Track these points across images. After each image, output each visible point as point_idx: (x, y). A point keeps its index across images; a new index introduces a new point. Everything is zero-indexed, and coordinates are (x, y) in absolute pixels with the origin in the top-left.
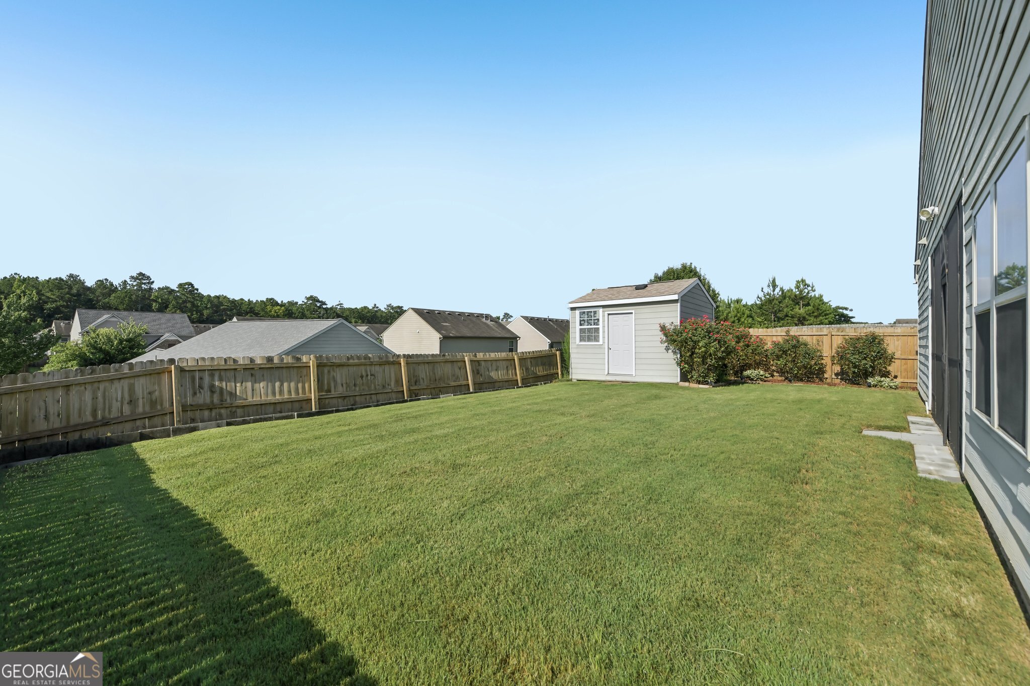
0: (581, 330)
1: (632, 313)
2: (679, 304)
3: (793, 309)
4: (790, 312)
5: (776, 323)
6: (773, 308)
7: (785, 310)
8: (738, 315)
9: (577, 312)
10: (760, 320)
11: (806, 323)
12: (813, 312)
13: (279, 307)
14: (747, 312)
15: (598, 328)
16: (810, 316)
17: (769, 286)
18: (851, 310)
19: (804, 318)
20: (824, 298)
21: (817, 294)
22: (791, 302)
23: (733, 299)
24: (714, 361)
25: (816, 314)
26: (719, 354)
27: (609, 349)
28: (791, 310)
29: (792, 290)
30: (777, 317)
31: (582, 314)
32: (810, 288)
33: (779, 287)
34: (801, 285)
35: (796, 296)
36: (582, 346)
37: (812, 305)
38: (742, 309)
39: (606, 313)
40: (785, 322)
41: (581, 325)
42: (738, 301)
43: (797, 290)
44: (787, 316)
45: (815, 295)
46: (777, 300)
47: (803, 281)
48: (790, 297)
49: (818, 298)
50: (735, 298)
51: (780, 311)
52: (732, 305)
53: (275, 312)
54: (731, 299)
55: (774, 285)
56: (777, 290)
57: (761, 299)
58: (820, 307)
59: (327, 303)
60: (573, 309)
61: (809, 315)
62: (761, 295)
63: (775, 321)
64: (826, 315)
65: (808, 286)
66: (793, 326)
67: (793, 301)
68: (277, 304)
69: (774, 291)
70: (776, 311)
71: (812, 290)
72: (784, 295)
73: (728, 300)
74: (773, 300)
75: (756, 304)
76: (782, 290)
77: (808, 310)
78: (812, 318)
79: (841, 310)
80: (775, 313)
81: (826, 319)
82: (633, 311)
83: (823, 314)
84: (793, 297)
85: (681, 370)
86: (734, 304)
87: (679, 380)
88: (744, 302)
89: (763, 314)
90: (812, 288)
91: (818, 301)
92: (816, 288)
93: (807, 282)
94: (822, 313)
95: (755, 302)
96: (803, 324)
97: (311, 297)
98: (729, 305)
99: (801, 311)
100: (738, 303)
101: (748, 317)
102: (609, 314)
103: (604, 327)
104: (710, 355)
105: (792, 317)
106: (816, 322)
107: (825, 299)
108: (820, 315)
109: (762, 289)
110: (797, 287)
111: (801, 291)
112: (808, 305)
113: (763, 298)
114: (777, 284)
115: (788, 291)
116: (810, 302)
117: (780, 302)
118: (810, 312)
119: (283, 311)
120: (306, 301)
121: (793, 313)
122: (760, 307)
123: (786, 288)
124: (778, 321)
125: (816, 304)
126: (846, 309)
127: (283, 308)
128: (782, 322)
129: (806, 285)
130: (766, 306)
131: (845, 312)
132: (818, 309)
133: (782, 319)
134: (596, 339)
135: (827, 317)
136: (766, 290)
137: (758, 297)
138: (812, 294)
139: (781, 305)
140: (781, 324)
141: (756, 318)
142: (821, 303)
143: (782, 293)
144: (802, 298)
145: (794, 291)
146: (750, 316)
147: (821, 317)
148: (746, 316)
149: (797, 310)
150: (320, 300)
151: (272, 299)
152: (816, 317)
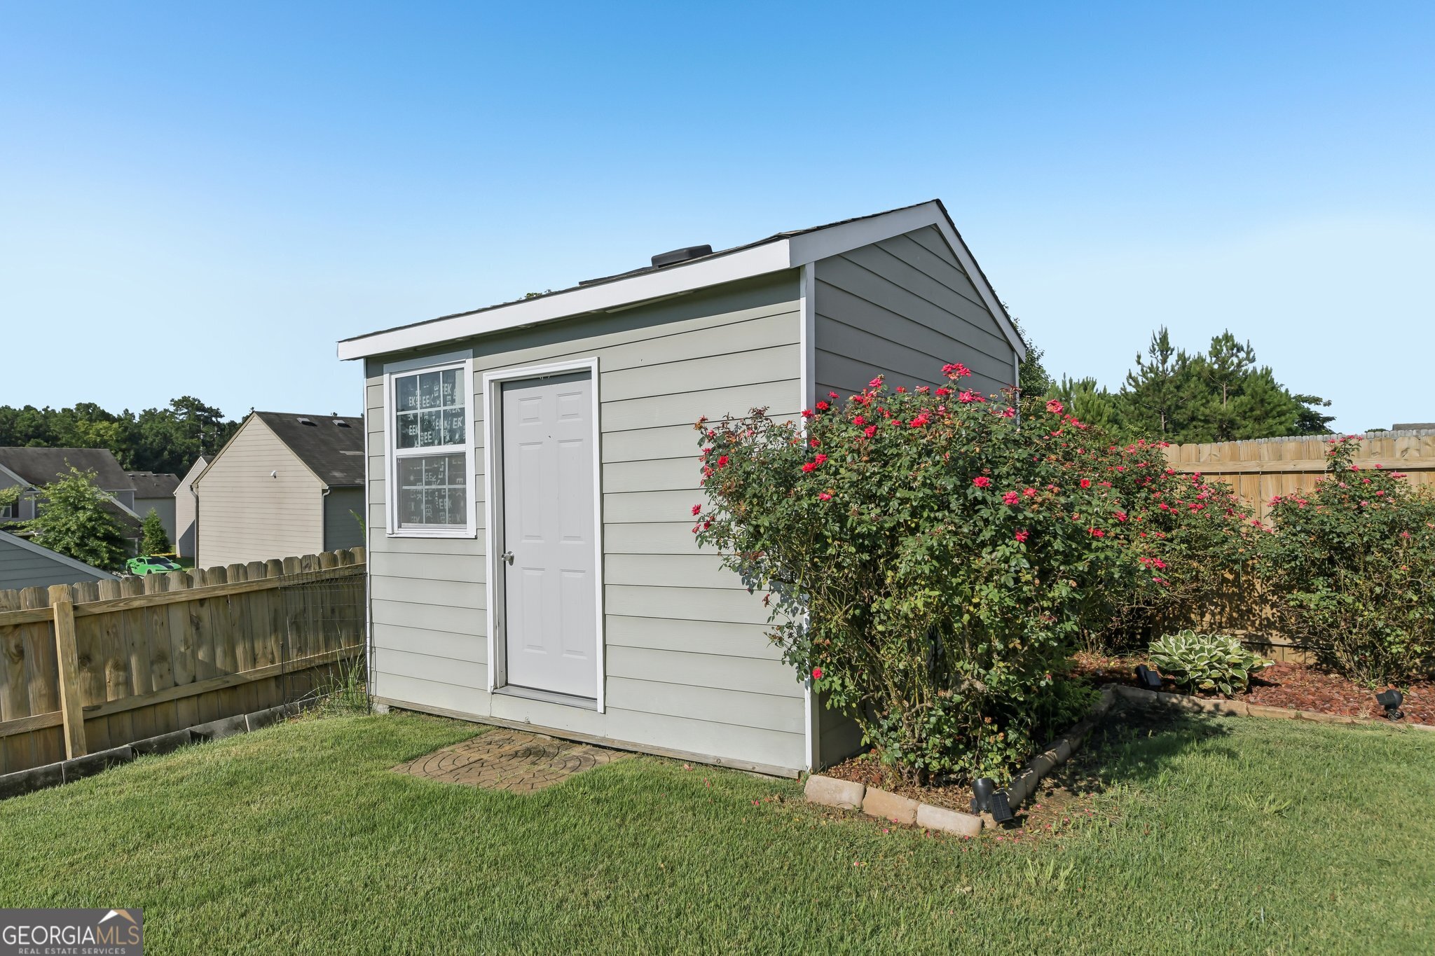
0: (403, 464)
1: (584, 374)
2: (803, 301)
3: (1208, 402)
4: (1202, 409)
5: (1171, 435)
6: (1164, 402)
7: (1191, 404)
8: (1088, 417)
9: (388, 381)
10: (1135, 429)
11: (1237, 433)
12: (1252, 410)
13: (106, 424)
14: (1108, 410)
15: (462, 455)
16: (1245, 418)
17: (1153, 351)
18: (1329, 404)
19: (1232, 423)
20: (1274, 375)
21: (1259, 366)
22: (1202, 387)
23: (1075, 381)
24: (999, 671)
25: (1258, 412)
26: (1038, 629)
27: (505, 560)
28: (1203, 405)
29: (1204, 360)
30: (1174, 422)
31: (404, 388)
32: (1242, 355)
33: (1175, 353)
34: (1224, 349)
35: (1212, 372)
36: (404, 546)
37: (1249, 391)
38: (1097, 403)
39: (487, 377)
40: (1191, 433)
41: (405, 440)
42: (1087, 386)
43: (1214, 359)
44: (1193, 419)
45: (1255, 371)
46: (1171, 382)
47: (1228, 338)
48: (1199, 376)
49: (1262, 376)
50: (1078, 377)
51: (1178, 407)
52: (1073, 395)
53: (98, 435)
54: (1071, 381)
55: (1163, 345)
56: (1172, 360)
57: (1135, 380)
58: (1267, 397)
59: (223, 412)
60: (374, 364)
61: (1244, 416)
62: (1136, 371)
63: (1167, 431)
64: (1281, 414)
65: (1240, 349)
66: (1208, 441)
67: (1207, 385)
68: (105, 416)
69: (1164, 361)
70: (1169, 407)
71: (1247, 358)
72: (1188, 369)
73: (1064, 383)
74: (1163, 382)
75: (1126, 394)
76: (1182, 357)
77: (1242, 404)
78: (1250, 424)
79: (1306, 405)
80: (1168, 413)
81: (1281, 423)
82: (590, 362)
83: (1275, 413)
84: (1206, 374)
85: (821, 699)
86: (1078, 391)
87: (809, 763)
88: (1099, 388)
89: (1141, 414)
90: (1248, 353)
91: (1261, 382)
92: (1257, 353)
93: (1237, 340)
94: (1272, 410)
95: (1124, 389)
96: (1230, 438)
97: (185, 399)
98: (1067, 394)
99: (1225, 406)
100: (1085, 389)
101: (1109, 421)
102: (503, 385)
103: (479, 448)
104: (977, 630)
105: (1206, 421)
106: (1260, 430)
107: (1277, 378)
108: (1267, 414)
109: (1139, 357)
110: (1216, 352)
111: (1223, 362)
112: (1239, 392)
113: (1140, 379)
114: (1171, 345)
115: (1196, 362)
116: (1245, 386)
117: (1178, 388)
118: (1244, 408)
119: (117, 433)
120: (172, 409)
121: (1207, 412)
122: (1135, 400)
123: (1191, 354)
124: (1174, 430)
125: (1259, 390)
126: (1316, 401)
127: (116, 425)
128: (1184, 432)
129: (1234, 346)
130: (1148, 396)
131: (1313, 408)
132: (1262, 401)
133: (1183, 427)
134: (457, 515)
135: (1283, 419)
136: (1147, 360)
137: (1130, 376)
138: (1250, 367)
139: (1181, 394)
140: (1181, 438)
141: (1126, 423)
142: (1269, 386)
143: (1184, 366)
144: (1227, 377)
145: (1208, 360)
146: (1114, 420)
147: (1270, 421)
148: (1105, 418)
149: (1215, 404)
150: (207, 406)
151: (89, 406)
152: (1257, 420)
